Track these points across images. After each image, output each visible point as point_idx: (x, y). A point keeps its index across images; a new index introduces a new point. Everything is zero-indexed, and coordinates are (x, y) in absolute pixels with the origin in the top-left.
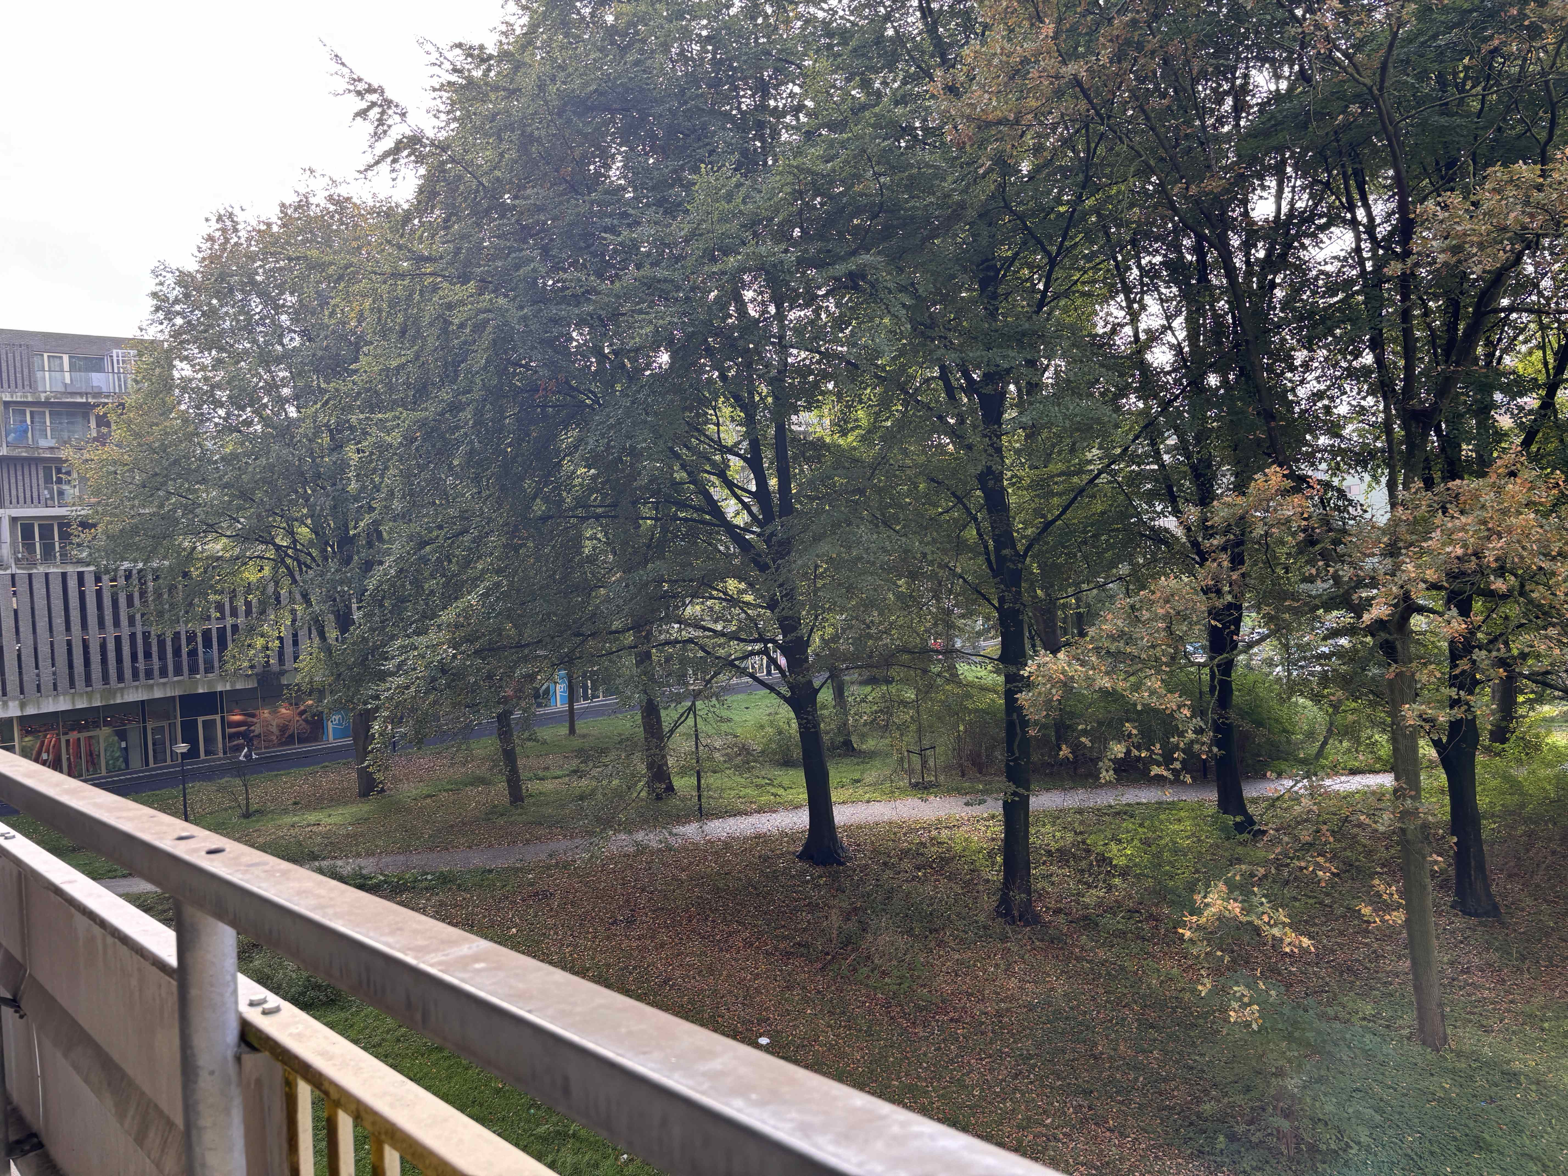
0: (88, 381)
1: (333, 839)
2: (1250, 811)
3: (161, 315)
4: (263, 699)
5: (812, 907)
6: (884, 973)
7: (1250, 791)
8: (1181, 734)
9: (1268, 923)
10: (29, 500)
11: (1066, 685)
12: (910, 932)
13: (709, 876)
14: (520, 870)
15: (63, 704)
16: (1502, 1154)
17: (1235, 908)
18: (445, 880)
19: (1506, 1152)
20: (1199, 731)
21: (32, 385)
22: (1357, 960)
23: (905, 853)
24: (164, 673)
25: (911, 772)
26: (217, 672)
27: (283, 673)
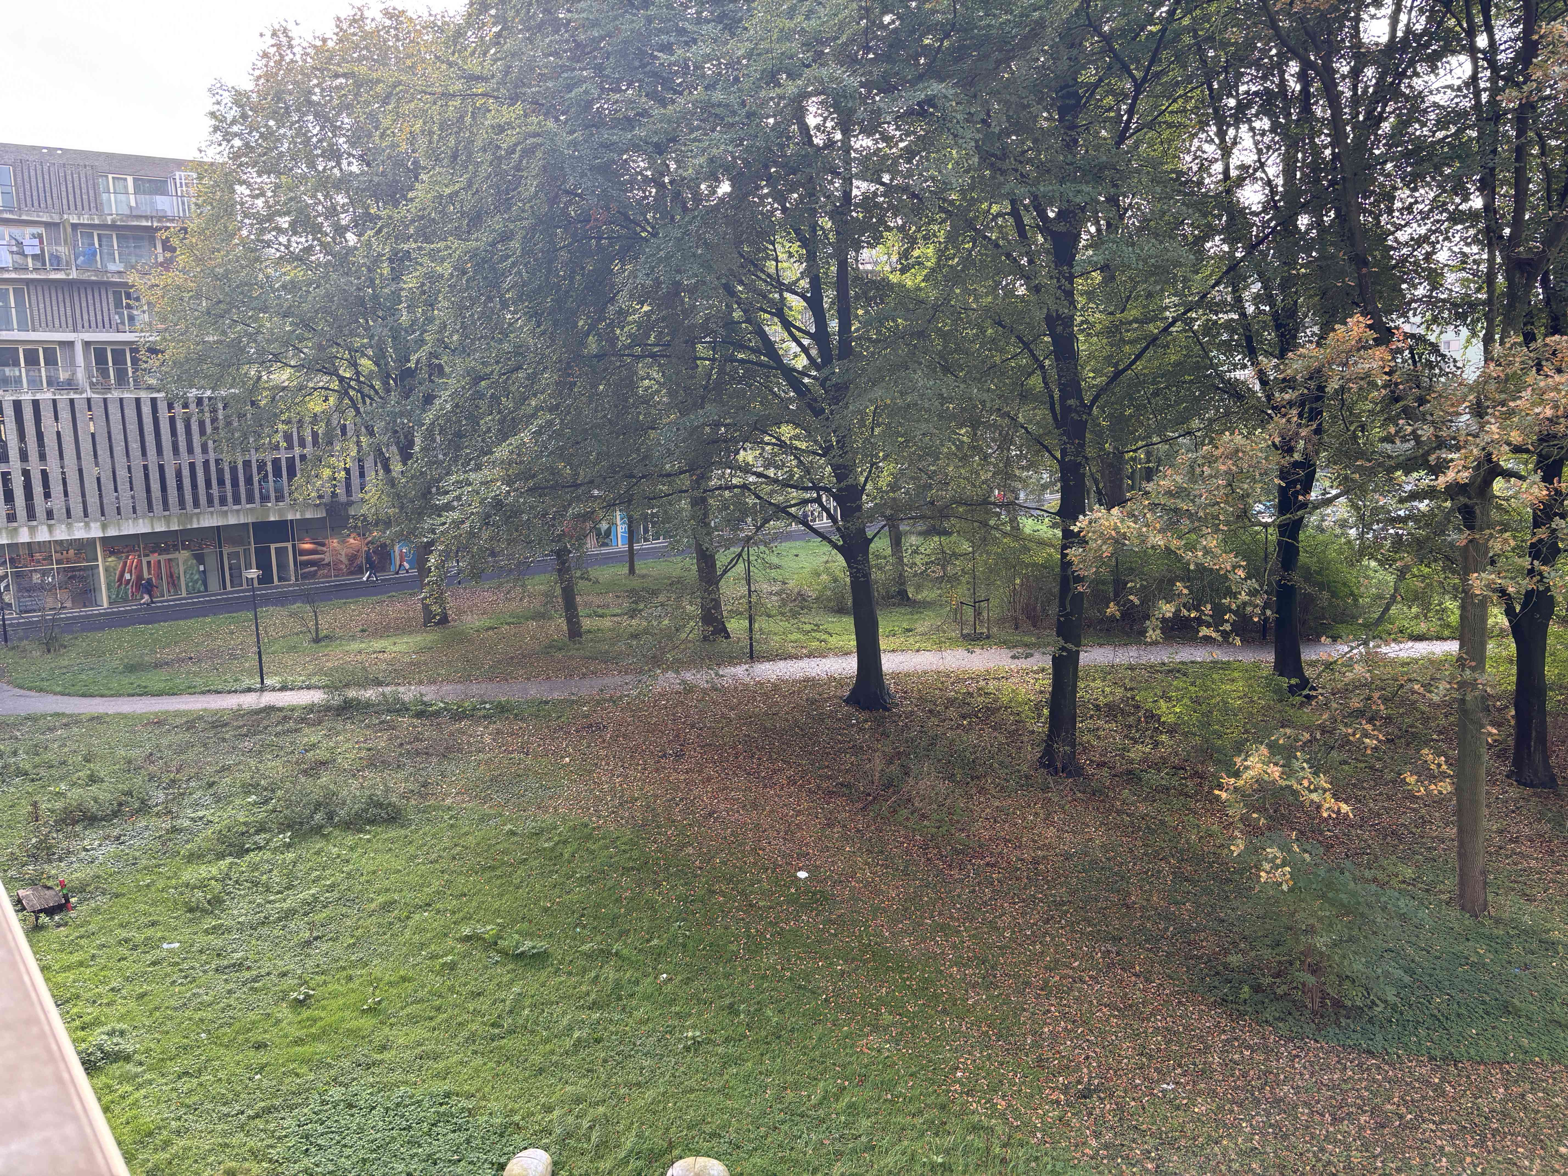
0: (152, 203)
1: (396, 667)
2: (1307, 674)
3: (219, 136)
4: (332, 529)
5: (857, 750)
6: (924, 817)
7: (1308, 654)
8: (1235, 595)
9: (1308, 788)
10: (100, 325)
11: (1118, 541)
12: (951, 777)
13: (757, 716)
14: (576, 702)
15: (142, 527)
16: (1531, 1019)
17: (1275, 772)
18: (502, 709)
19: (1535, 1017)
20: (1252, 593)
21: (99, 207)
22: (1403, 825)
23: (951, 702)
24: (237, 500)
25: (962, 624)
26: (288, 500)
27: (350, 504)
